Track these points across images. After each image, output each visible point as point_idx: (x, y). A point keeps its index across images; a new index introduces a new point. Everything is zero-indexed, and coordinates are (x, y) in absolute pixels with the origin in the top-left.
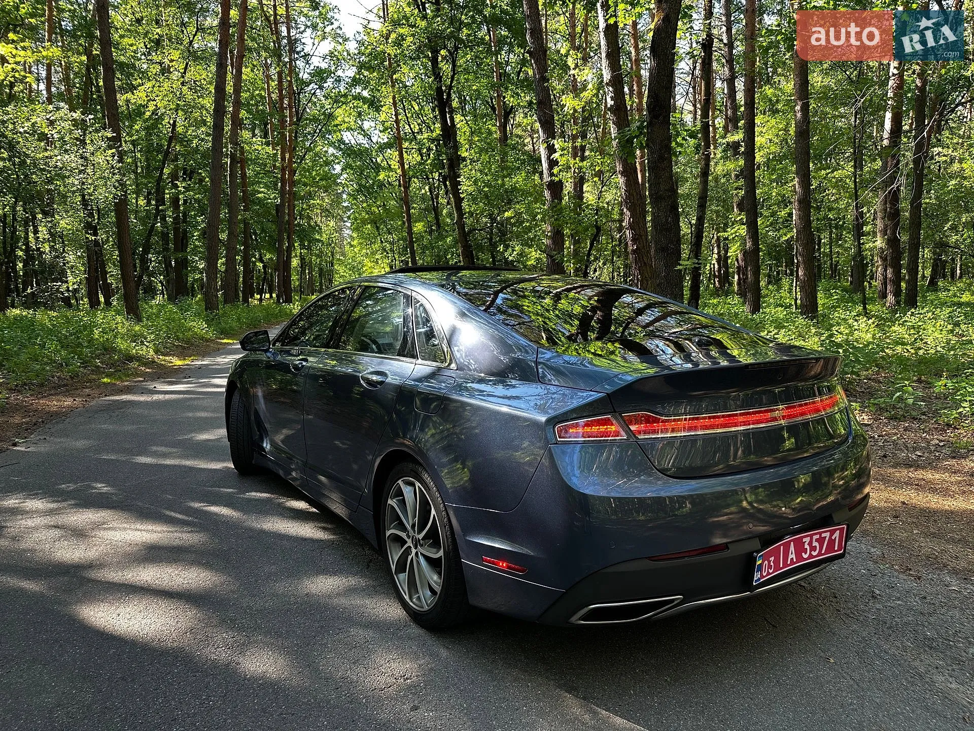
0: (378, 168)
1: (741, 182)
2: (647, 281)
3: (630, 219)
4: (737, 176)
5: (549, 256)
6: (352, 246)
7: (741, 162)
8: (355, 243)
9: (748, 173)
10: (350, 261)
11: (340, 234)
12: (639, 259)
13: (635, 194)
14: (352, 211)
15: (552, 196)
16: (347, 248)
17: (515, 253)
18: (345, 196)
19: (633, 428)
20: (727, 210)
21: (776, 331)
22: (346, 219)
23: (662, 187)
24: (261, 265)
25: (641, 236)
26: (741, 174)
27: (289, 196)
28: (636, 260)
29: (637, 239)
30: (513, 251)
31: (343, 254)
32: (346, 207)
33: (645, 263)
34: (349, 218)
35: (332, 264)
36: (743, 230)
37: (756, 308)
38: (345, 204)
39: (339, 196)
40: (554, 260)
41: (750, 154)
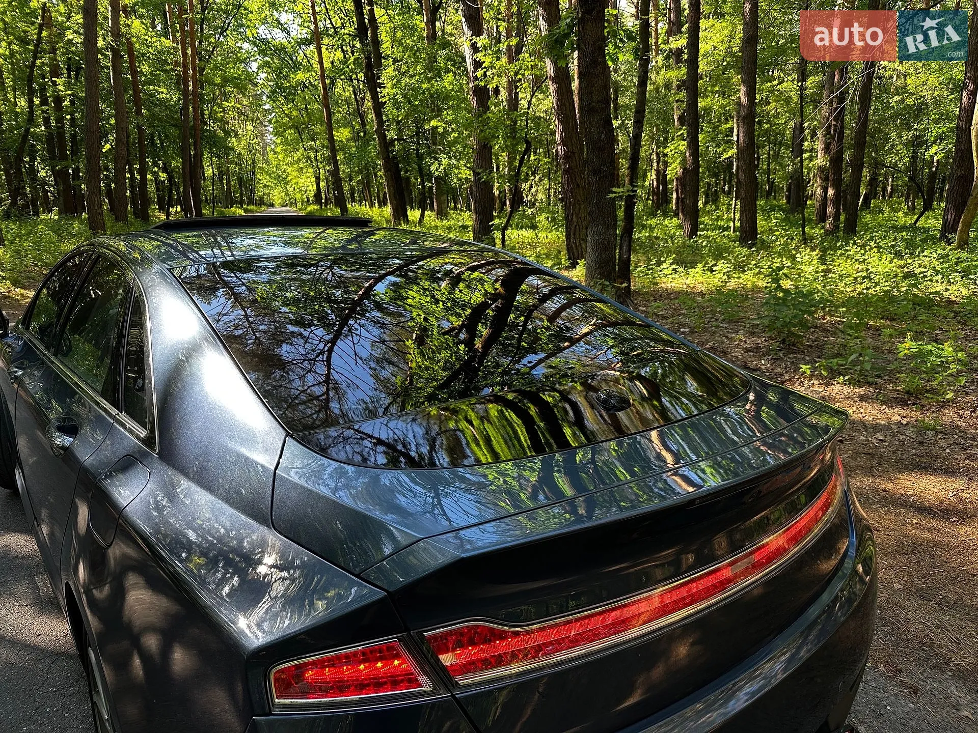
0: (297, 66)
1: (683, 94)
2: (580, 205)
3: (561, 134)
4: (679, 87)
5: (476, 174)
6: (275, 153)
7: (684, 70)
8: (278, 149)
9: (691, 85)
10: (274, 169)
11: (262, 139)
12: (572, 180)
13: (567, 104)
14: (274, 114)
15: (478, 103)
16: (271, 155)
17: (442, 167)
18: (264, 98)
19: (447, 659)
20: (668, 124)
21: (714, 262)
22: (267, 124)
23: (595, 98)
24: (165, 175)
25: (574, 153)
26: (682, 85)
27: (193, 98)
28: (568, 180)
29: (570, 157)
30: (440, 165)
31: (267, 162)
32: (266, 110)
33: (578, 185)
34: (270, 122)
35: (254, 173)
36: (683, 145)
37: (694, 231)
38: (266, 107)
39: (257, 97)
40: (480, 179)
41: (693, 63)
